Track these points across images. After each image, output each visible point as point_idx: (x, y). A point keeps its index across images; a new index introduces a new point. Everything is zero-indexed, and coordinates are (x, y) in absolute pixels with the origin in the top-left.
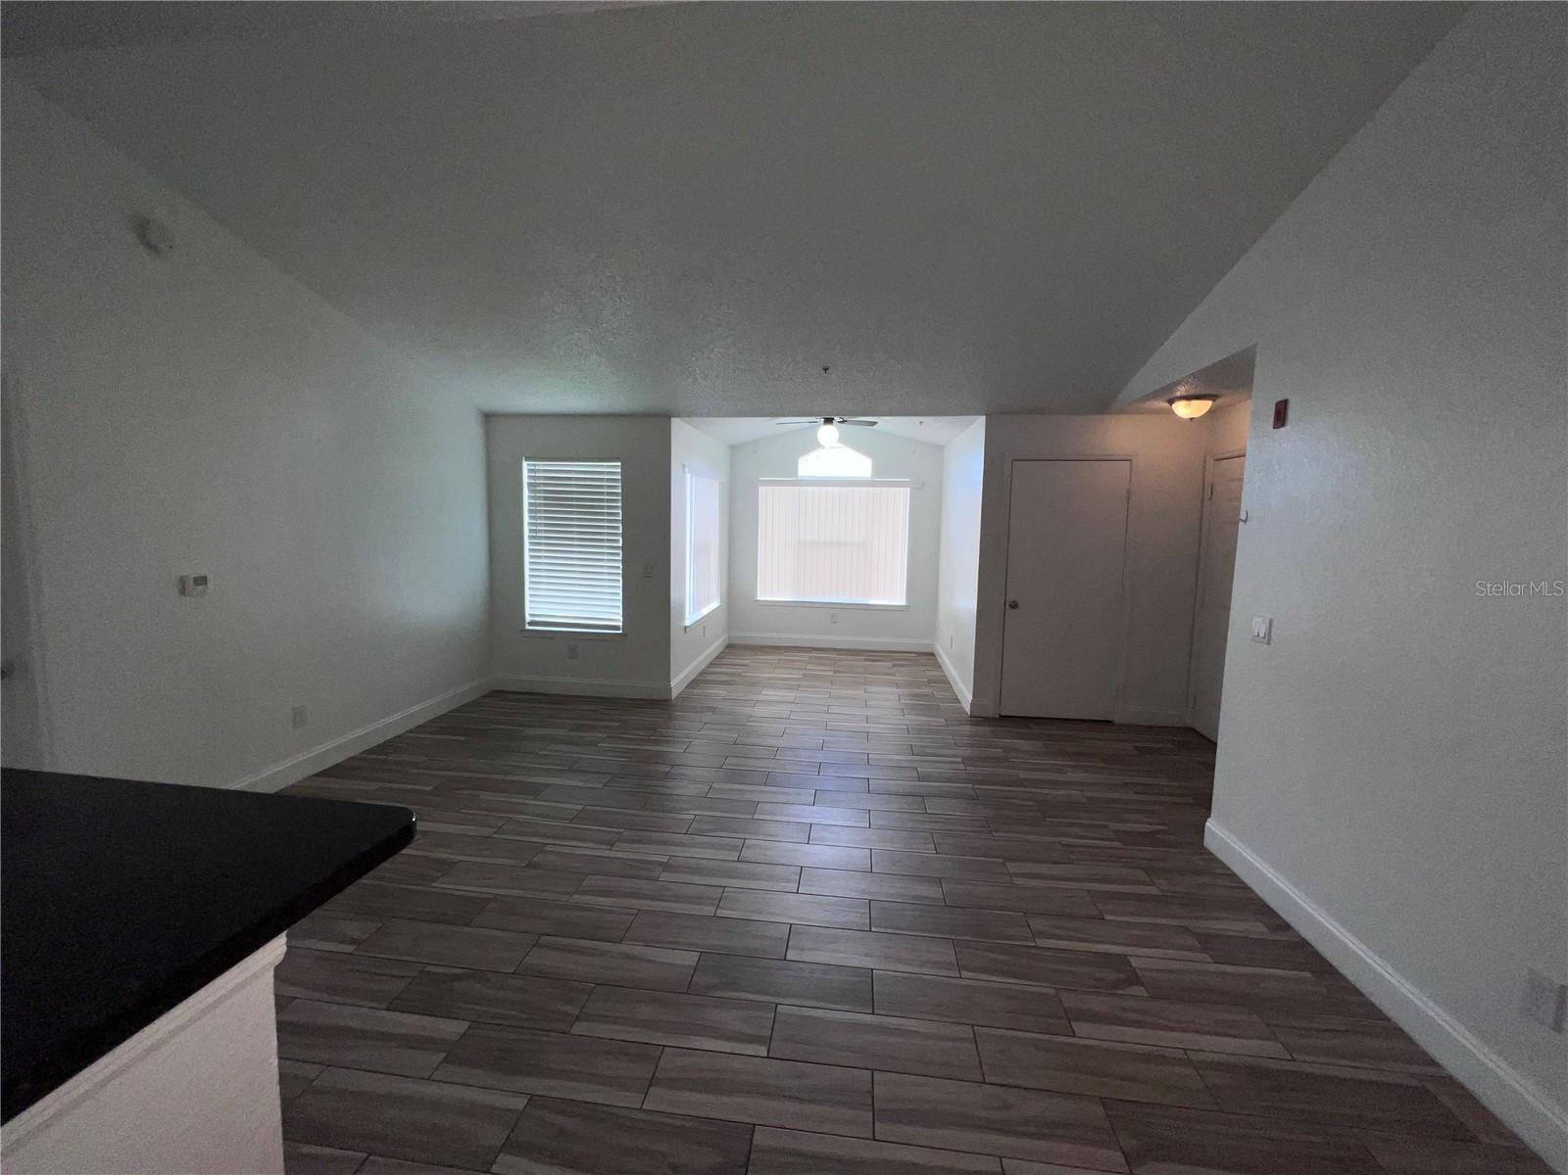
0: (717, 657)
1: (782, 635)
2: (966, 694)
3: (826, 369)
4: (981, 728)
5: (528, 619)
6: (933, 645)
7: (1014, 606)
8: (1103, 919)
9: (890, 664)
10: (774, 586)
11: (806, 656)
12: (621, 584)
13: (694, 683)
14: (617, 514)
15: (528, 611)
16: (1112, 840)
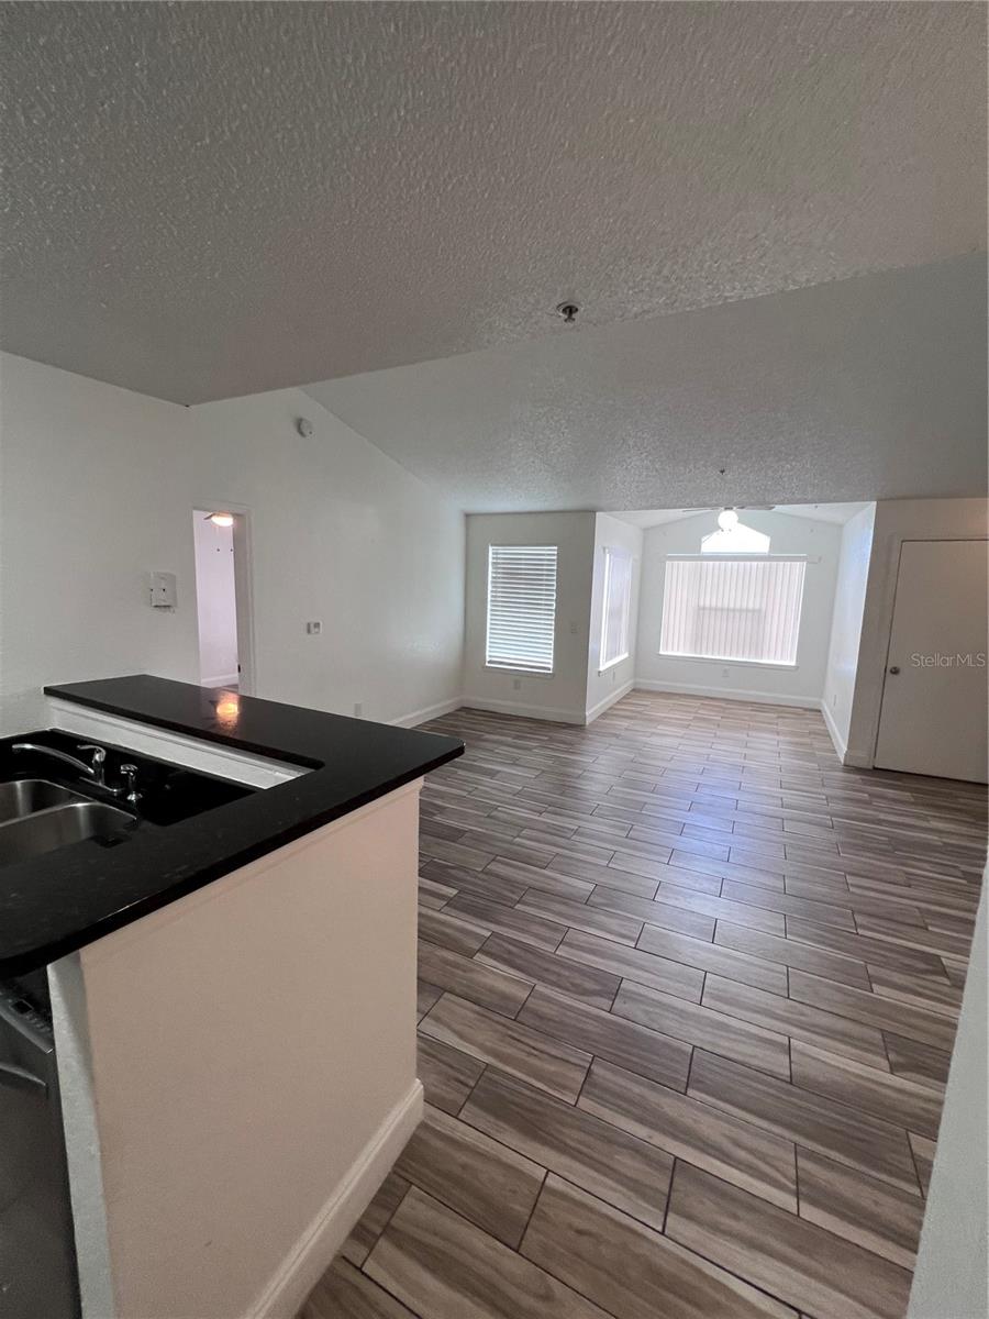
0: (624, 698)
1: (678, 685)
2: (842, 747)
3: (722, 472)
4: (852, 776)
5: (488, 659)
6: (820, 703)
7: (895, 671)
8: (927, 929)
9: (775, 716)
10: (675, 643)
11: (698, 703)
12: (553, 637)
13: (604, 715)
14: (553, 585)
15: (487, 653)
16: (960, 878)
